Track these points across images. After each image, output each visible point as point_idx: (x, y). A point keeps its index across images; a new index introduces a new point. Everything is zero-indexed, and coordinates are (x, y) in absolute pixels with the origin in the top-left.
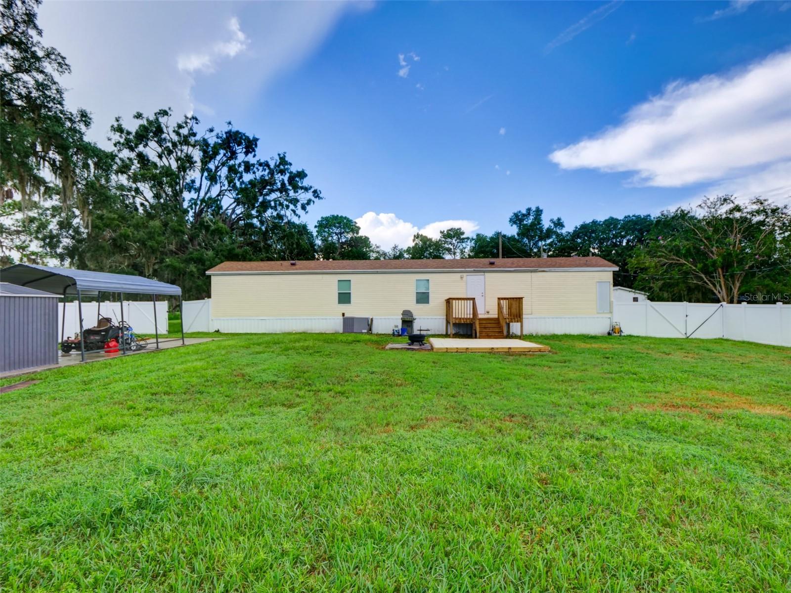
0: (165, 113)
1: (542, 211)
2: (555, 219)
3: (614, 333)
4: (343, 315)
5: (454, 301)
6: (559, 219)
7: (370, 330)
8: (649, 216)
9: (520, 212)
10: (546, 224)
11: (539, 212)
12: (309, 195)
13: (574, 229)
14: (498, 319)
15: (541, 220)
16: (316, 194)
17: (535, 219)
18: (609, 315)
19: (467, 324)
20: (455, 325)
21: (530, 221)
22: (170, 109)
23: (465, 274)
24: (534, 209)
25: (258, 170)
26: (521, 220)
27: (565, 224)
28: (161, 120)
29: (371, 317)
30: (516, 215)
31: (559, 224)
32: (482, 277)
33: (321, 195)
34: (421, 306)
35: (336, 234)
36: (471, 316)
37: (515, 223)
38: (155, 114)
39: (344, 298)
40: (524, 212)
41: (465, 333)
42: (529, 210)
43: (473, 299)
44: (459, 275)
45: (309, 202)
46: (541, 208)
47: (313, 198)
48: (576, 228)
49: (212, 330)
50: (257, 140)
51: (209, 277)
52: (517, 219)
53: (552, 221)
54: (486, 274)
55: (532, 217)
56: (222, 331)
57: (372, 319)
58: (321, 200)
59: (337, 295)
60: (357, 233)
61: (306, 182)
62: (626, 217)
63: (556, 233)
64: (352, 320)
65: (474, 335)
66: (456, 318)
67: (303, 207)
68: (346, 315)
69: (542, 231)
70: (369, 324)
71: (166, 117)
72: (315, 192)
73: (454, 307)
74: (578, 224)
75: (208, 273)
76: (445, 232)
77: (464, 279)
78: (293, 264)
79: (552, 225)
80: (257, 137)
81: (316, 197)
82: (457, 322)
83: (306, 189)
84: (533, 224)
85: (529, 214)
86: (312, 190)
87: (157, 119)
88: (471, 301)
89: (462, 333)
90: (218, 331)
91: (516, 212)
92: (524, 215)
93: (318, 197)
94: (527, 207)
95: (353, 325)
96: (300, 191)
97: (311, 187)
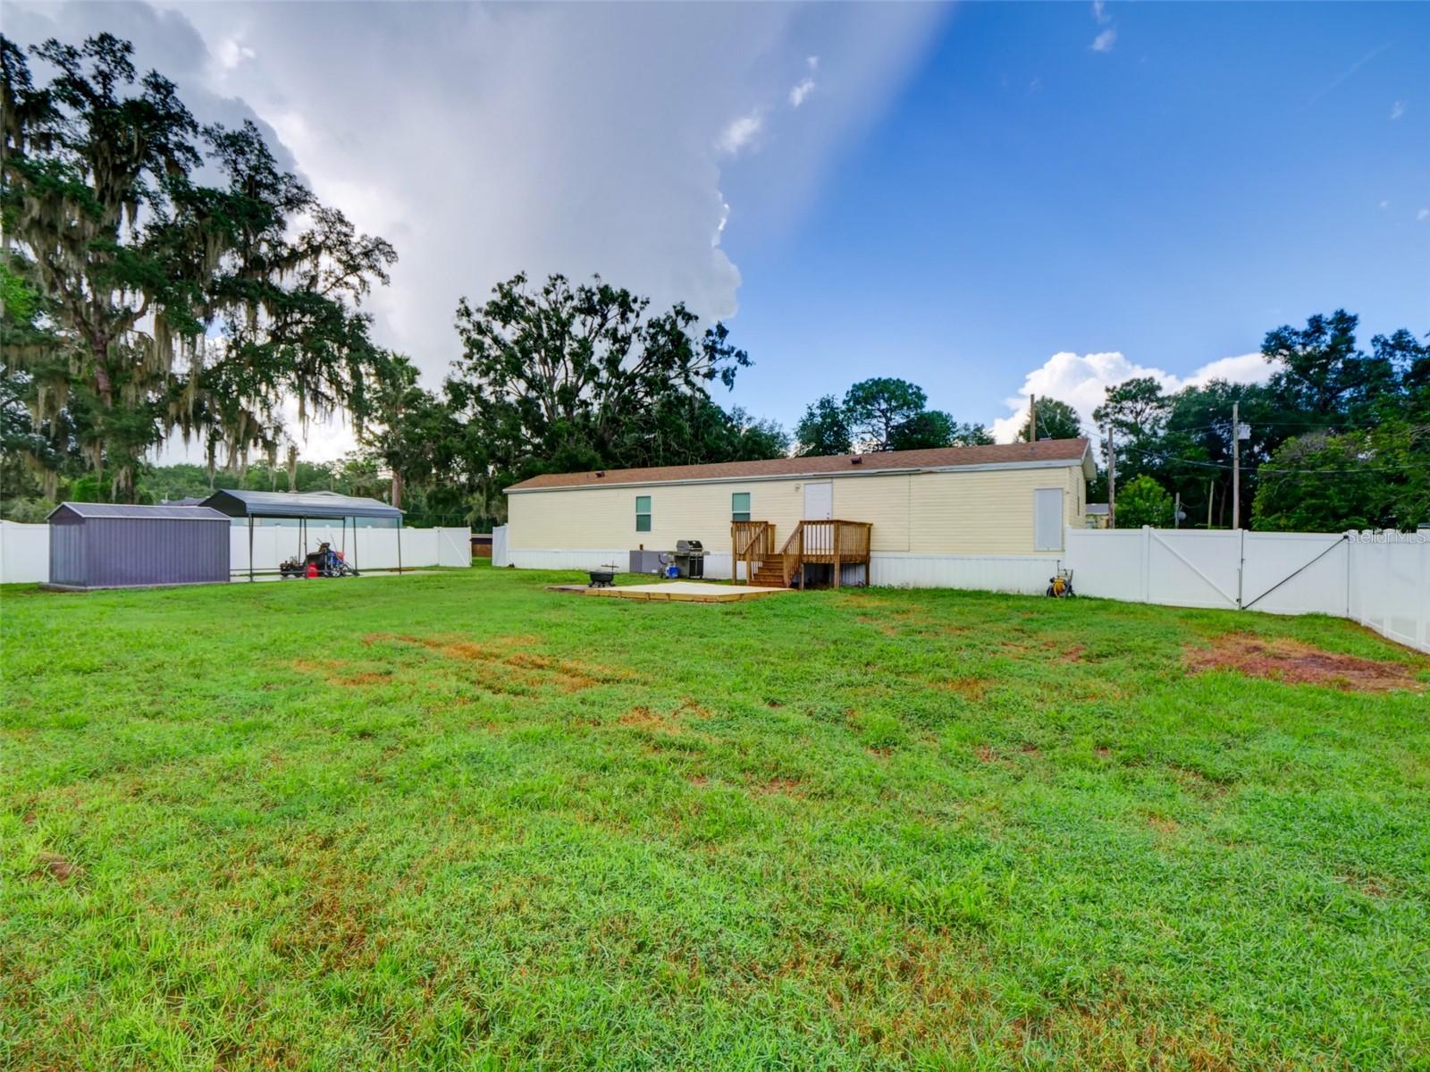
1: (1354, 318)
3: (1061, 590)
4: (641, 547)
11: (1345, 323)
12: (732, 362)
15: (1352, 340)
16: (743, 358)
17: (1336, 339)
18: (1059, 556)
22: (524, 272)
23: (802, 482)
24: (1331, 316)
30: (1277, 336)
31: (1399, 344)
32: (828, 486)
33: (749, 360)
39: (643, 523)
40: (1302, 326)
42: (1317, 320)
44: (793, 484)
46: (1350, 312)
47: (738, 365)
49: (508, 564)
51: (507, 496)
53: (1380, 339)
54: (835, 481)
55: (1324, 337)
56: (517, 564)
58: (750, 367)
59: (635, 517)
67: (728, 382)
68: (645, 548)
71: (522, 284)
72: (739, 354)
75: (505, 490)
77: (801, 489)
78: (599, 475)
79: (1380, 349)
81: (743, 364)
83: (726, 353)
85: (1316, 330)
86: (736, 352)
90: (512, 566)
91: (1275, 329)
92: (1300, 334)
93: (745, 362)
94: (1310, 315)
95: (641, 562)
96: (718, 356)
97: (733, 349)
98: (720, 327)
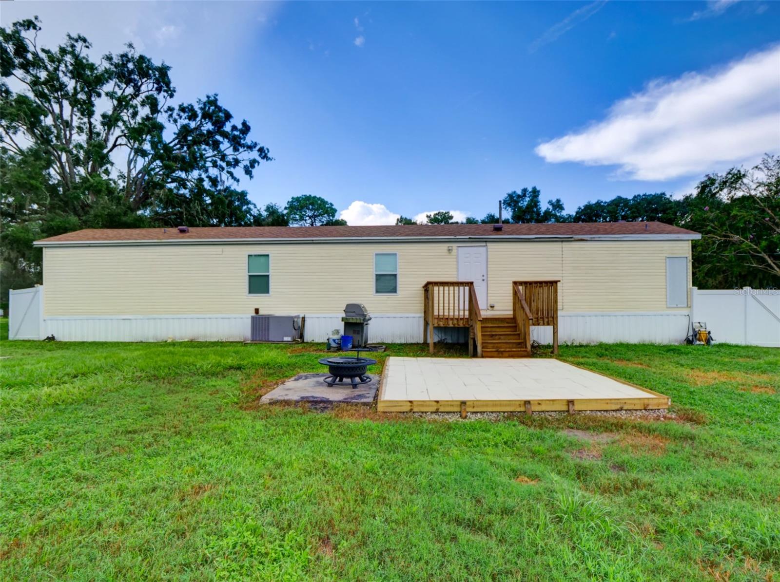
0: (29, 25)
1: (539, 192)
2: (554, 200)
3: (697, 340)
4: (257, 311)
5: (436, 288)
6: (558, 201)
7: (301, 336)
8: (664, 194)
9: (515, 192)
10: (544, 206)
11: (535, 193)
12: (254, 155)
13: (576, 210)
14: (514, 319)
15: (539, 202)
16: (263, 153)
17: (532, 200)
18: (686, 312)
19: (458, 329)
20: (438, 329)
21: (526, 203)
22: (36, 18)
23: (455, 245)
24: (530, 189)
25: (181, 117)
26: (516, 202)
27: (564, 206)
28: (24, 34)
29: (302, 315)
30: (510, 196)
31: (558, 205)
32: (483, 249)
33: (269, 155)
34: (384, 297)
35: (310, 217)
36: (467, 313)
37: (509, 205)
38: (15, 24)
39: (259, 285)
40: (519, 192)
41: (455, 341)
42: (525, 190)
43: (470, 284)
44: (445, 246)
45: (253, 163)
46: (538, 189)
47: (259, 159)
48: (580, 208)
49: (43, 337)
50: (168, 68)
51: (40, 250)
52: (512, 201)
53: (550, 202)
54: (489, 244)
55: (528, 199)
56: (60, 337)
57: (304, 319)
58: (269, 161)
59: (247, 278)
60: (333, 216)
61: (249, 139)
62: (635, 197)
63: (555, 215)
64: (267, 318)
65: (471, 348)
66: (439, 318)
67: (248, 172)
68: (261, 312)
69: (538, 214)
70: (298, 327)
71: (32, 30)
72: (261, 150)
73: (436, 299)
74: (582, 204)
75: (38, 244)
76: (432, 216)
77: (454, 252)
78: (182, 231)
79: (551, 207)
80: (167, 64)
81: (263, 158)
82: (441, 324)
83: (250, 148)
84: (528, 207)
85: (524, 195)
86: (258, 148)
87: (17, 32)
88: (467, 288)
89: (450, 341)
90: (51, 339)
91: (510, 192)
92: (519, 196)
93: (265, 157)
94: (522, 188)
95: (268, 329)
96: (241, 150)
97: (256, 144)
98: (244, 124)
